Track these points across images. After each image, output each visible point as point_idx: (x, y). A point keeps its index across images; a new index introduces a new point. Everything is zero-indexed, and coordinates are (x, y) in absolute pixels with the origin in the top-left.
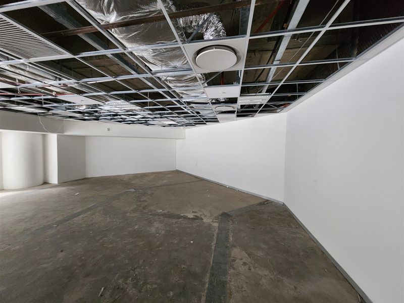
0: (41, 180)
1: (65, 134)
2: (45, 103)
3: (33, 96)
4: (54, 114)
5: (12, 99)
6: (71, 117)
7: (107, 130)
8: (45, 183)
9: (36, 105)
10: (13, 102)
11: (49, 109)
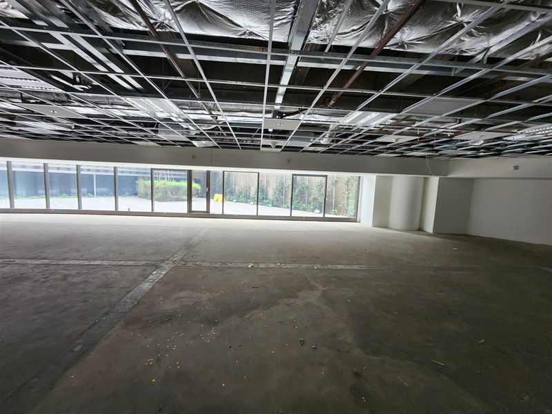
0: (416, 226)
1: (449, 176)
2: (436, 146)
3: (429, 141)
4: (441, 155)
5: (412, 147)
6: (459, 156)
7: (512, 168)
8: (420, 229)
9: (427, 149)
10: (412, 150)
11: (437, 151)
